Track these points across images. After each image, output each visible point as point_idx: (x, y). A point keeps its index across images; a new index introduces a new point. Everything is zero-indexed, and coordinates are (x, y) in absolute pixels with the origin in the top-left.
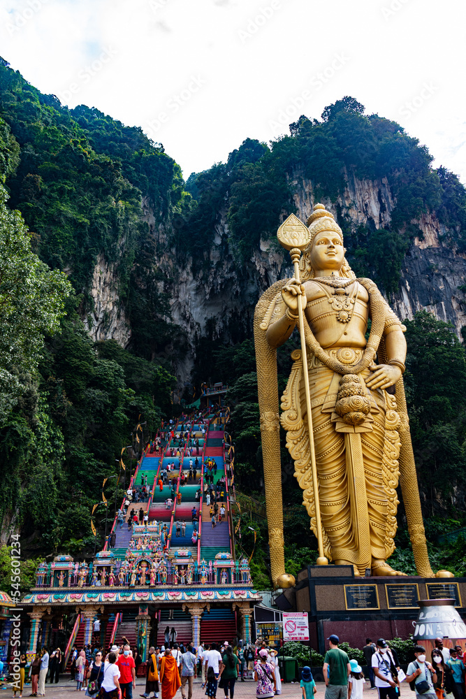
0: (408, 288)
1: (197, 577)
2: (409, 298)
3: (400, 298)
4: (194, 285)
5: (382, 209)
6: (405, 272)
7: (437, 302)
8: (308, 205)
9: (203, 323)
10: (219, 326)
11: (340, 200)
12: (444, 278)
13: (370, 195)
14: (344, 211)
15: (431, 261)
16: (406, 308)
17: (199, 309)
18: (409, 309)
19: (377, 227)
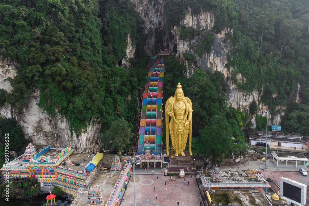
0: (213, 52)
1: (155, 158)
2: (213, 54)
3: (211, 54)
4: (154, 10)
5: (211, 22)
6: (213, 47)
7: (220, 57)
8: (189, 15)
9: (157, 22)
10: (163, 24)
11: (199, 16)
12: (224, 49)
13: (208, 15)
14: (199, 20)
15: (221, 43)
16: (212, 57)
17: (156, 18)
18: (213, 57)
19: (208, 28)
